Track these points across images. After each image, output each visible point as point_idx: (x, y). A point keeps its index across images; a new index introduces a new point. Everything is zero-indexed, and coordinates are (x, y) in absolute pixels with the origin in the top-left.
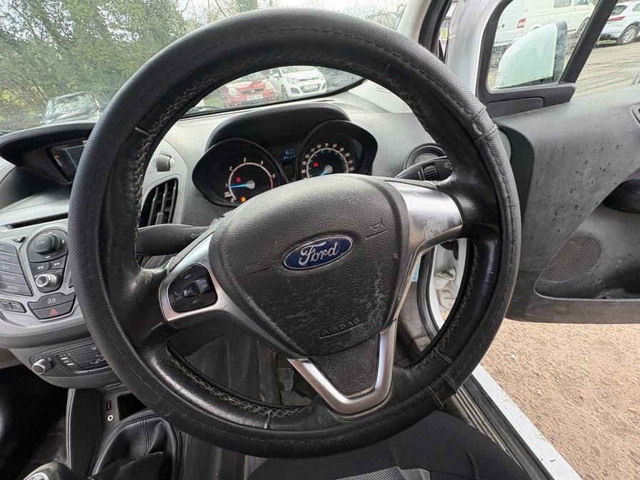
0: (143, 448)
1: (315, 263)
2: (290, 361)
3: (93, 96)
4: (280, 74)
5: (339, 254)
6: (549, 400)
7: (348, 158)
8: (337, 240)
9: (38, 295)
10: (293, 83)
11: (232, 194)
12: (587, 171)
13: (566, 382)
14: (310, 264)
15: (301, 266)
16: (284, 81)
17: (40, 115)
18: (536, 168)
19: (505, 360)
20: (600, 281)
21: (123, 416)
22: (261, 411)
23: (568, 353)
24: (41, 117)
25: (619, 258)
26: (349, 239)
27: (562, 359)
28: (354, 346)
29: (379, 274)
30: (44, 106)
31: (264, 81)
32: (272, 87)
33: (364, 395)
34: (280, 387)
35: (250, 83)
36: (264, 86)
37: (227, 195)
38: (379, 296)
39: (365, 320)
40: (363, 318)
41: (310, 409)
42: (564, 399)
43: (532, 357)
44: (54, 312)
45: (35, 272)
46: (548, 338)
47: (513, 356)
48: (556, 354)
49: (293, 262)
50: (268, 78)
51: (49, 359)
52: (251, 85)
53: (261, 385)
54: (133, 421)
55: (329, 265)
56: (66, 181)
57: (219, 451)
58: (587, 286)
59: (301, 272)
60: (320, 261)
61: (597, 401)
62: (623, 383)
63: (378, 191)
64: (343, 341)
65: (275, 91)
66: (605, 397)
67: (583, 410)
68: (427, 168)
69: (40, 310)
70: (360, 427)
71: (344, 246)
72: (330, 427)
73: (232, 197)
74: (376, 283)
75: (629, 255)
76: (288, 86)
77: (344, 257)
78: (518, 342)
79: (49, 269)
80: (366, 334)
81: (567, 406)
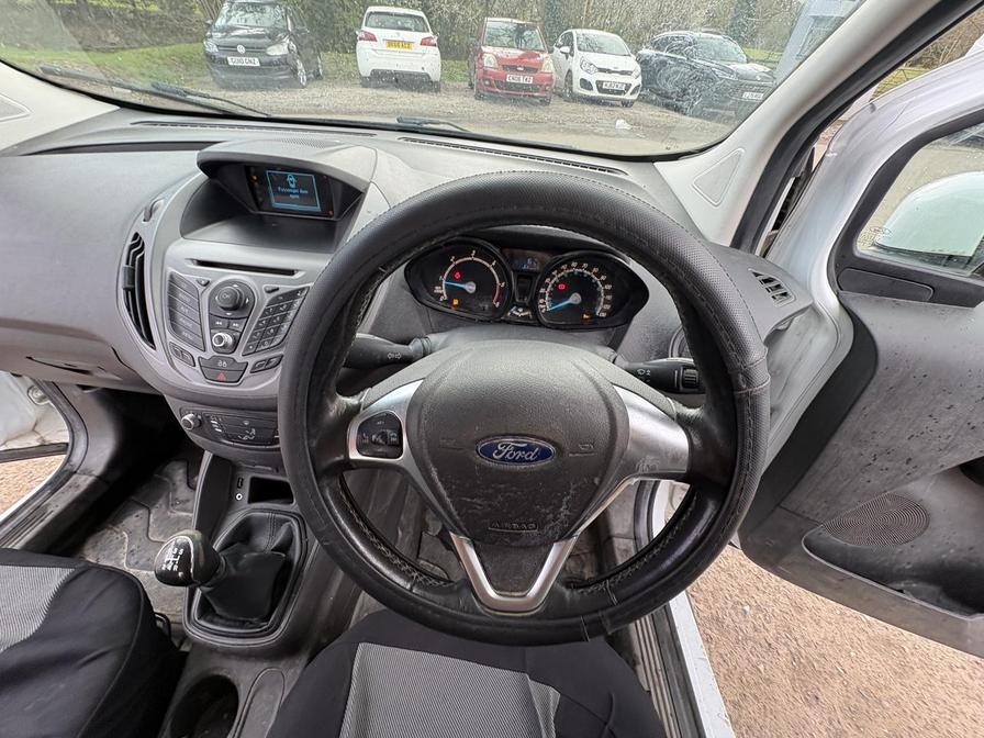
0: (265, 542)
1: (509, 461)
2: (452, 534)
3: (286, 10)
4: (572, 49)
5: (536, 460)
6: (769, 681)
7: (607, 292)
8: (540, 446)
9: (210, 353)
10: (586, 71)
11: (444, 291)
12: (945, 421)
13: (805, 671)
14: (503, 459)
15: (493, 458)
16: (574, 64)
17: (209, 22)
18: (872, 389)
19: (733, 608)
20: (909, 567)
21: (251, 500)
22: (408, 571)
23: (830, 636)
24: (209, 26)
25: (954, 546)
26: (552, 448)
27: (816, 639)
28: (521, 547)
29: (571, 492)
30: (216, 6)
31: (543, 56)
32: (552, 69)
33: (514, 597)
34: (424, 527)
35: (520, 53)
36: (541, 63)
37: (438, 290)
38: (564, 511)
39: (541, 528)
40: (540, 525)
41: (456, 587)
42: (791, 690)
43: (773, 620)
44: (221, 377)
45: (212, 326)
46: (810, 605)
47: (747, 608)
48: (810, 630)
49: (487, 452)
50: (551, 52)
51: (199, 417)
52: (521, 58)
53: (402, 518)
54: (262, 510)
55: (523, 466)
56: (255, 208)
57: (341, 573)
58: (887, 564)
59: (492, 464)
60: (514, 461)
61: (838, 712)
62: (888, 705)
63: (604, 407)
64: (512, 540)
65: (554, 78)
66: (853, 711)
67: (809, 713)
68: (688, 371)
69: (209, 369)
70: (502, 625)
71: (544, 454)
72: (467, 612)
73: (442, 294)
74: (565, 499)
75: (971, 548)
76: (578, 75)
77: (541, 464)
78: (764, 592)
79: (228, 328)
80: (538, 540)
81: (791, 699)
